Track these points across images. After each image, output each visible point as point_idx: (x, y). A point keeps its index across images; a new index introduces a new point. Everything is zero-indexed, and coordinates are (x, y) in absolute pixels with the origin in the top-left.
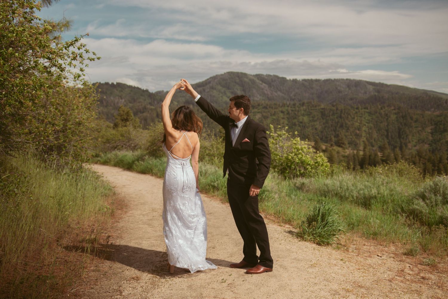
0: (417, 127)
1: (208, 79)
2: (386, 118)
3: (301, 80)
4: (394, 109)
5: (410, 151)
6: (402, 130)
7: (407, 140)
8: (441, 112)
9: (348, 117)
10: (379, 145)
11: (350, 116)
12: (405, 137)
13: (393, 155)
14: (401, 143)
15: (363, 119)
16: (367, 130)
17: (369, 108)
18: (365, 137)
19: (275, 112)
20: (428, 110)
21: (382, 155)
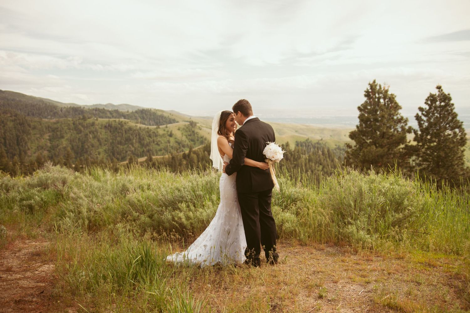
0: (35, 134)
2: (3, 125)
4: (11, 117)
6: (21, 137)
7: (27, 148)
8: (57, 120)
12: (24, 144)
20: (46, 117)
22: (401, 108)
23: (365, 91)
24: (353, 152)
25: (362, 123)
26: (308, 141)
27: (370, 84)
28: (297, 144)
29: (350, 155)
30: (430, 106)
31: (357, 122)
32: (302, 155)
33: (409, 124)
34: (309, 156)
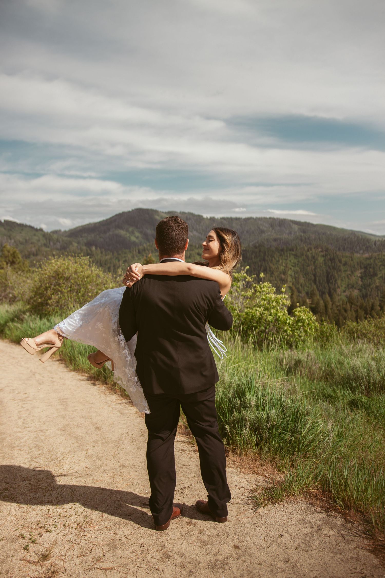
1: (113, 217)
3: (219, 218)
5: (339, 297)
9: (272, 260)
10: (306, 291)
11: (275, 259)
13: (322, 302)
14: (330, 288)
15: (288, 262)
16: (293, 274)
17: (294, 250)
18: (290, 282)
19: (190, 254)
21: (311, 302)
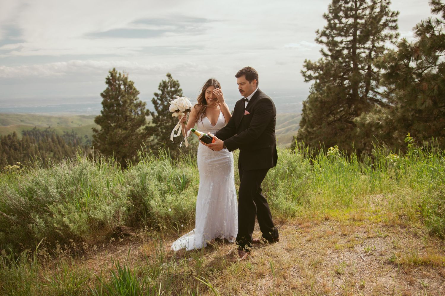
22: (139, 93)
23: (106, 79)
24: (100, 136)
25: (106, 108)
26: (36, 130)
27: (110, 72)
28: (24, 133)
29: (97, 139)
30: (163, 91)
31: (101, 108)
32: (31, 144)
33: (147, 107)
34: (39, 144)
